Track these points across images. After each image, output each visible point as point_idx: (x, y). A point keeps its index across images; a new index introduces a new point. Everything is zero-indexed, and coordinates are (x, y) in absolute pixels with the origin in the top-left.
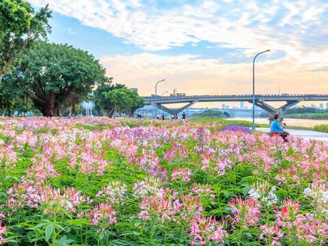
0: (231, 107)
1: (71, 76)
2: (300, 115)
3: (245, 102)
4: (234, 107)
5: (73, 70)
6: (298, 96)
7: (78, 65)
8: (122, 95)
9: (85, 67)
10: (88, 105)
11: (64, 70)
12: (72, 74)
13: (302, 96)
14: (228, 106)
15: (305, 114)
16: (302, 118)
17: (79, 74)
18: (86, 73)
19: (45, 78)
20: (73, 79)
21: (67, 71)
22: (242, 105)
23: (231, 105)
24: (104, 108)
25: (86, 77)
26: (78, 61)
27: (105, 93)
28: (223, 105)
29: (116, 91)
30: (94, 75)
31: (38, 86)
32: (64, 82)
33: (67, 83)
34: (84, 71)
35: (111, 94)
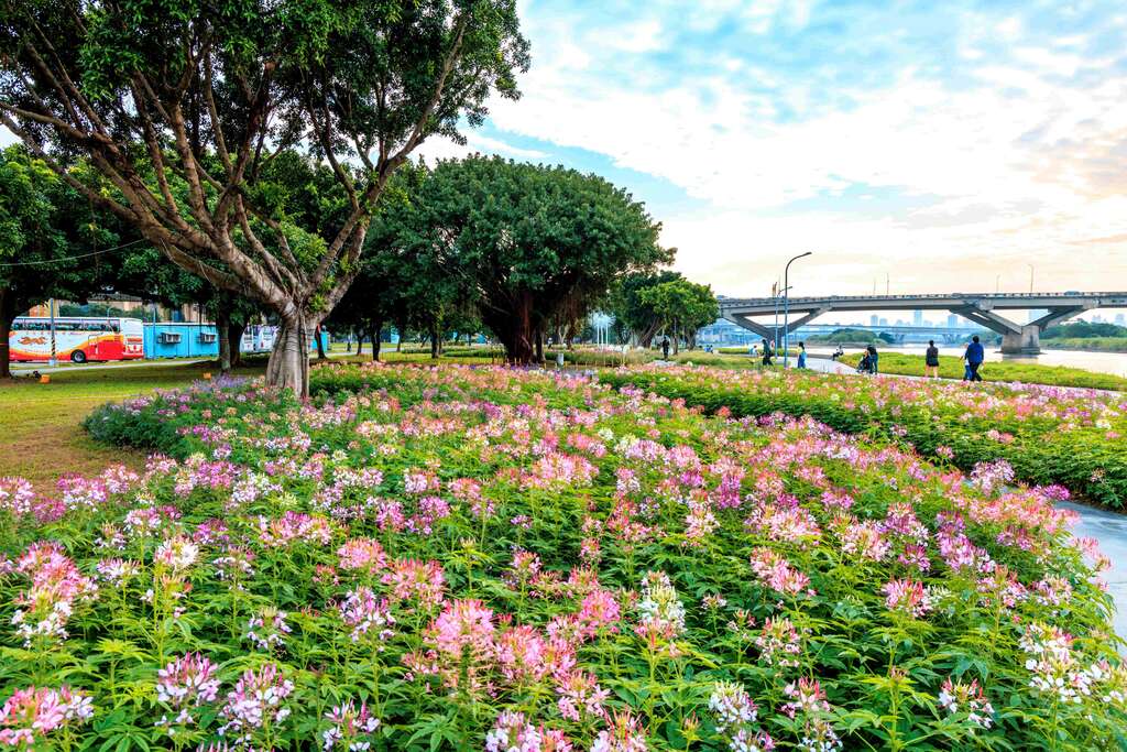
0: (892, 323)
1: (573, 246)
2: (1079, 341)
3: (924, 312)
4: (900, 321)
5: (580, 228)
6: (1083, 297)
7: (592, 215)
8: (681, 295)
9: (610, 219)
10: (601, 320)
11: (556, 230)
12: (577, 240)
13: (1092, 297)
14: (885, 321)
15: (1092, 340)
16: (1084, 348)
17: (594, 239)
18: (613, 236)
19: (510, 252)
20: (578, 255)
21: (565, 230)
22: (917, 318)
23: (892, 318)
24: (634, 326)
25: (613, 248)
26: (592, 205)
27: (643, 293)
28: (874, 318)
29: (667, 286)
30: (632, 241)
31: (492, 274)
32: (556, 260)
33: (562, 263)
34: (607, 230)
35: (655, 295)
